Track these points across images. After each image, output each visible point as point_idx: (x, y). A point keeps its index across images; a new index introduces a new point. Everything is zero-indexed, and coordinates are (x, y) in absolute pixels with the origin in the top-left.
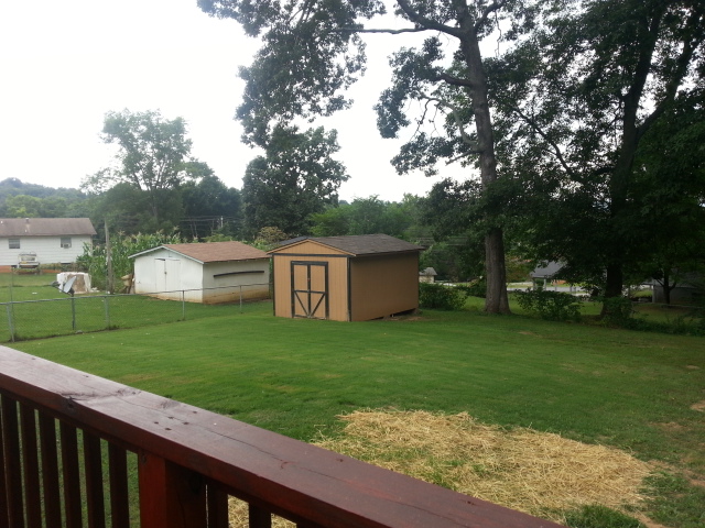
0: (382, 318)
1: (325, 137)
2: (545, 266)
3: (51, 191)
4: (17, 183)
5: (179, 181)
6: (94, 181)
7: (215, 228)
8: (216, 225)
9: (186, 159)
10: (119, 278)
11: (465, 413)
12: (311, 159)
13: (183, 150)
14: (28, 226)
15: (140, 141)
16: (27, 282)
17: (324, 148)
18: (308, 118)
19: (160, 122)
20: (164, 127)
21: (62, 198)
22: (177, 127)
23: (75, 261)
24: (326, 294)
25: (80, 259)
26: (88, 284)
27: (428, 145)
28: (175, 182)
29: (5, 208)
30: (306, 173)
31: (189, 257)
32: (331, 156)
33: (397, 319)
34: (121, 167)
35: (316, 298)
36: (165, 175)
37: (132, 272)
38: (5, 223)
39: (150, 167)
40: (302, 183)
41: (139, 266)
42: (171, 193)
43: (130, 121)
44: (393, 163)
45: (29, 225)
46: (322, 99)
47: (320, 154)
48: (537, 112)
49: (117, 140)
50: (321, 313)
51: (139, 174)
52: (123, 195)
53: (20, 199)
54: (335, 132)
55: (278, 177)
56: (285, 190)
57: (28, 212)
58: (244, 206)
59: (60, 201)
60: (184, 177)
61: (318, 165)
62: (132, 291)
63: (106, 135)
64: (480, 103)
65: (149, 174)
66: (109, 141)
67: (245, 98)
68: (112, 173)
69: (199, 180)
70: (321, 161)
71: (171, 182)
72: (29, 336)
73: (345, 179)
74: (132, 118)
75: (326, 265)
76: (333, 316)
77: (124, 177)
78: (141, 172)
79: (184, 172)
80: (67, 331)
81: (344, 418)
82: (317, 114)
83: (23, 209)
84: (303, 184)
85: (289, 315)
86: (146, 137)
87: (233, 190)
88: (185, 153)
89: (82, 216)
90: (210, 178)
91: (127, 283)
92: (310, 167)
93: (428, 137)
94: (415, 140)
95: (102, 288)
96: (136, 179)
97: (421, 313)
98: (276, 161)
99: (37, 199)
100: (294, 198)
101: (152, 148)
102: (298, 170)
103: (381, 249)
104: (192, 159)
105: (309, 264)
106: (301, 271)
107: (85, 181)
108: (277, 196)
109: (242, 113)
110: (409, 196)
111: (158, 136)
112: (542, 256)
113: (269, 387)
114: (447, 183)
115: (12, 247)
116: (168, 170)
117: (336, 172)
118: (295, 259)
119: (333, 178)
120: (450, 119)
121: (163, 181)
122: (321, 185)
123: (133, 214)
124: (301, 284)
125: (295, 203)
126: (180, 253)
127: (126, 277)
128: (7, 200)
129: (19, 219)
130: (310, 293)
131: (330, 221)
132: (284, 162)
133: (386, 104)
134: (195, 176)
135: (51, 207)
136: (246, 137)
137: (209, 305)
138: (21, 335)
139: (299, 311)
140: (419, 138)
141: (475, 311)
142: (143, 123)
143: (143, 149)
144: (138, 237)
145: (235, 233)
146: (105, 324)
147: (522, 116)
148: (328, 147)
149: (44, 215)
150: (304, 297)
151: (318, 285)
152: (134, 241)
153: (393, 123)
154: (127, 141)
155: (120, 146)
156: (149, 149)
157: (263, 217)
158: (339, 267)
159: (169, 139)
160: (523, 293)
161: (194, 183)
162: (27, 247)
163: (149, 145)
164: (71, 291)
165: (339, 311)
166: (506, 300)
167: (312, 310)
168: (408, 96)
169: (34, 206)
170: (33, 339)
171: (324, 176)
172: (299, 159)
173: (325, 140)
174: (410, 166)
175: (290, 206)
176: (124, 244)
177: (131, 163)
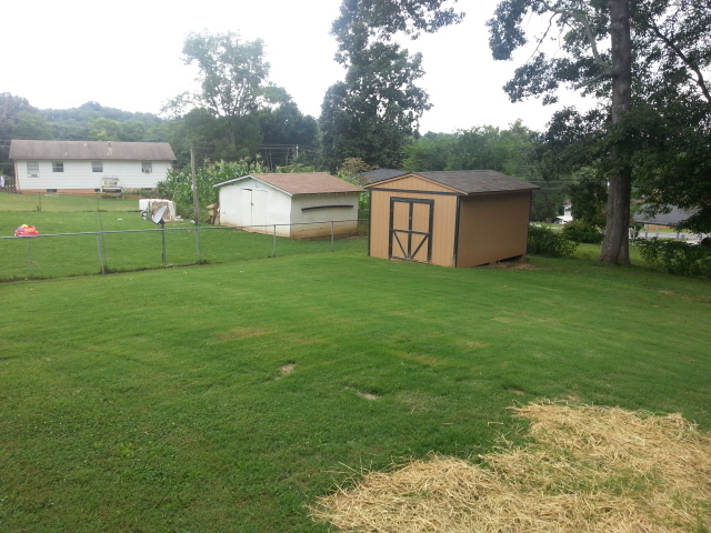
0: (487, 264)
1: (409, 61)
2: (667, 211)
3: (129, 115)
4: (96, 107)
5: (256, 106)
6: (174, 104)
7: (290, 157)
8: (291, 153)
9: (264, 84)
10: (202, 206)
11: (678, 416)
12: (392, 85)
13: (261, 74)
14: (110, 149)
15: (219, 63)
16: (111, 207)
17: (407, 74)
18: (412, 34)
19: (240, 43)
20: (241, 49)
21: (141, 122)
22: (256, 50)
23: (155, 186)
24: (429, 236)
25: (161, 184)
26: (173, 212)
27: (547, 67)
28: (252, 107)
29: (87, 131)
30: (387, 101)
31: (277, 188)
32: (414, 82)
33: (503, 265)
34: (200, 91)
35: (417, 239)
36: (244, 99)
37: (217, 201)
38: (89, 146)
39: (228, 90)
40: (381, 112)
41: (224, 195)
42: (248, 119)
43: (209, 42)
44: (506, 89)
45: (112, 148)
46: (426, 13)
47: (402, 80)
48: (677, 30)
49: (196, 62)
50: (422, 256)
51: (218, 99)
52: (200, 120)
53: (101, 122)
54: (419, 56)
55: (357, 104)
56: (364, 118)
57: (109, 135)
58: (320, 135)
59: (139, 125)
60: (262, 102)
61: (400, 92)
62: (216, 222)
63: (186, 56)
64: (620, 16)
65: (228, 99)
66: (189, 63)
67: (342, 10)
68: (191, 96)
69: (275, 107)
70: (403, 88)
71: (249, 107)
72: (119, 268)
73: (428, 108)
74: (211, 39)
75: (431, 203)
76: (436, 260)
77: (203, 101)
78: (219, 96)
79: (262, 97)
80: (157, 265)
81: (521, 412)
82: (422, 30)
83: (103, 133)
84: (383, 112)
85: (386, 256)
86: (224, 59)
87: (309, 118)
88: (263, 77)
89: (160, 140)
90: (287, 104)
91: (211, 213)
92: (392, 94)
93: (547, 59)
94: (532, 62)
95: (186, 217)
96: (214, 104)
97: (528, 260)
98: (355, 87)
99: (117, 123)
100: (374, 128)
101: (231, 71)
102: (378, 98)
103: (494, 188)
104: (271, 83)
105: (411, 202)
106: (401, 208)
107: (165, 104)
108: (356, 125)
109: (339, 27)
110: (490, 127)
111: (237, 58)
112: (666, 200)
113: (408, 356)
114: (567, 114)
115: (95, 170)
116: (246, 95)
117: (417, 100)
118: (395, 195)
119: (414, 107)
120: (571, 38)
121: (241, 107)
122: (401, 113)
123: (209, 140)
124: (401, 223)
125: (374, 133)
126: (267, 184)
127: (211, 206)
128: (88, 123)
129: (100, 142)
130: (410, 233)
131: (425, 153)
132: (364, 88)
133: (502, 18)
134: (273, 101)
135: (131, 131)
136: (340, 56)
137: (298, 241)
138: (111, 267)
139: (397, 252)
140: (537, 59)
141: (587, 259)
142: (223, 45)
143: (222, 72)
144: (221, 164)
145: (310, 162)
146: (196, 257)
147: (659, 35)
148: (412, 72)
149: (123, 139)
150: (403, 237)
151: (421, 225)
152: (218, 168)
153: (509, 41)
154: (206, 63)
155: (199, 69)
156: (227, 72)
157: (341, 147)
158: (447, 207)
159: (247, 61)
160: (648, 243)
161: (270, 110)
162: (110, 171)
163: (228, 67)
164: (162, 222)
165: (444, 254)
166: (627, 250)
167: (412, 253)
168: (529, 8)
169: (114, 129)
170: (123, 271)
171: (405, 105)
172: (380, 85)
173: (409, 65)
174: (524, 93)
175: (369, 136)
176: (209, 172)
177: (210, 88)
